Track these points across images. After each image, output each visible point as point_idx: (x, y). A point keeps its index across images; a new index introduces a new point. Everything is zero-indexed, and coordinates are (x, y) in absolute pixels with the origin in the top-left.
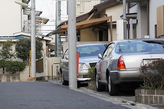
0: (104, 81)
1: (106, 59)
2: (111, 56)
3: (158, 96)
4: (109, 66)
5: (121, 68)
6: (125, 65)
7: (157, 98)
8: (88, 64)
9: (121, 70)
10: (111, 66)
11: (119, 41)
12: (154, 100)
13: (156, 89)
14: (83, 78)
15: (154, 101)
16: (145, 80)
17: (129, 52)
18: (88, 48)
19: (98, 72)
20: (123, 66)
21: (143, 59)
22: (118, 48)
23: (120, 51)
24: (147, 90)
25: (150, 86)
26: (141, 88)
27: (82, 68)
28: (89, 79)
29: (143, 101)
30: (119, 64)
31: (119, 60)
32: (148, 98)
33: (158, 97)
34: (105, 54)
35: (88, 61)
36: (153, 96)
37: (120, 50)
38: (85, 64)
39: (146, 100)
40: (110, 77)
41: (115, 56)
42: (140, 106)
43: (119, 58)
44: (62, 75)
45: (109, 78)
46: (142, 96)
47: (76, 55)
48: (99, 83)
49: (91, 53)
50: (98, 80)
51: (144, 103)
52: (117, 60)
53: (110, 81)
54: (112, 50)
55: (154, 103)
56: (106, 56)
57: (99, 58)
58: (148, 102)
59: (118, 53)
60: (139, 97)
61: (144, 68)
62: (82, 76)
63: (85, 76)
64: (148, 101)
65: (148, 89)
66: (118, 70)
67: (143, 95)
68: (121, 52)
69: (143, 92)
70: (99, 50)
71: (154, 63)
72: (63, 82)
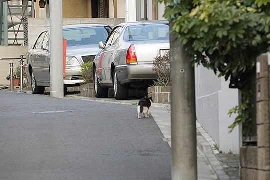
0: (107, 80)
1: (110, 49)
2: (117, 46)
4: (115, 59)
5: (131, 61)
6: (136, 58)
8: (80, 57)
9: (131, 64)
10: (118, 59)
11: (130, 25)
14: (72, 80)
15: (170, 100)
16: (160, 74)
17: (145, 39)
18: (78, 31)
19: (98, 69)
21: (161, 50)
22: (127, 34)
24: (161, 87)
25: (166, 82)
26: (155, 86)
27: (70, 64)
28: (82, 81)
29: (157, 100)
30: (129, 56)
31: (128, 50)
32: (162, 96)
34: (109, 42)
35: (80, 54)
37: (130, 37)
38: (75, 59)
39: (160, 98)
40: (116, 74)
41: (124, 46)
43: (128, 48)
44: (33, 76)
45: (116, 76)
46: (155, 94)
47: (62, 43)
48: (99, 84)
49: (82, 39)
50: (98, 81)
51: (157, 102)
52: (125, 51)
54: (120, 36)
55: (169, 102)
56: (110, 45)
57: (100, 48)
58: (162, 102)
59: (127, 41)
61: (159, 60)
62: (71, 77)
63: (75, 77)
64: (162, 100)
65: (164, 85)
66: (127, 64)
67: (157, 93)
68: (132, 39)
69: (157, 89)
70: (95, 34)
72: (35, 89)
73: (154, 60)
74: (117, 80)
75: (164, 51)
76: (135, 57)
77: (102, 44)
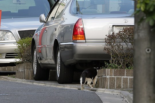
0: (49, 59)
1: (53, 24)
3: (129, 77)
4: (59, 35)
5: (78, 38)
7: (127, 80)
8: (16, 31)
9: (78, 41)
10: (62, 35)
12: (122, 83)
13: (126, 68)
14: (6, 58)
15: (123, 85)
16: (112, 55)
17: (93, 14)
19: (38, 46)
20: (82, 36)
21: (113, 26)
22: (75, 6)
23: (78, 11)
24: (113, 69)
25: (119, 64)
26: (106, 68)
27: (4, 40)
28: (18, 60)
29: (107, 85)
30: (76, 32)
31: (75, 25)
32: (115, 81)
33: (129, 79)
34: (52, 15)
35: (16, 28)
36: (121, 78)
37: (78, 9)
38: (10, 33)
39: (112, 83)
40: (59, 53)
41: (70, 20)
42: (103, 91)
43: (75, 23)
46: (106, 78)
48: (38, 65)
49: (19, 11)
50: (37, 60)
51: (108, 87)
52: (71, 25)
53: (59, 61)
54: (66, 8)
55: (122, 87)
56: (53, 18)
57: (41, 21)
58: (114, 87)
59: (74, 14)
60: (103, 80)
61: (111, 38)
62: (5, 55)
63: (9, 55)
64: (114, 84)
65: (116, 68)
66: (73, 41)
67: (108, 77)
68: (80, 12)
69: (108, 72)
70: (35, 6)
71: (125, 31)
73: (107, 37)
74: (61, 59)
75: (118, 27)
76: (83, 33)
77: (43, 17)
